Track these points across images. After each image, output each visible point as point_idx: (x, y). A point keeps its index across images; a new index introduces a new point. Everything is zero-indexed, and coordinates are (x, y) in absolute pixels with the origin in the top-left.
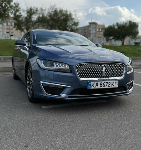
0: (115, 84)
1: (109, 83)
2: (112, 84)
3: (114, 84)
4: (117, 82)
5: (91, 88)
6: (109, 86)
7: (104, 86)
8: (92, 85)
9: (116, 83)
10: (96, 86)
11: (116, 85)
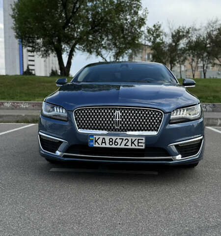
0: (138, 143)
1: (127, 140)
2: (132, 143)
3: (136, 143)
4: (142, 140)
5: (94, 146)
6: (125, 145)
7: (116, 144)
8: (96, 141)
9: (140, 141)
10: (102, 142)
11: (140, 144)
